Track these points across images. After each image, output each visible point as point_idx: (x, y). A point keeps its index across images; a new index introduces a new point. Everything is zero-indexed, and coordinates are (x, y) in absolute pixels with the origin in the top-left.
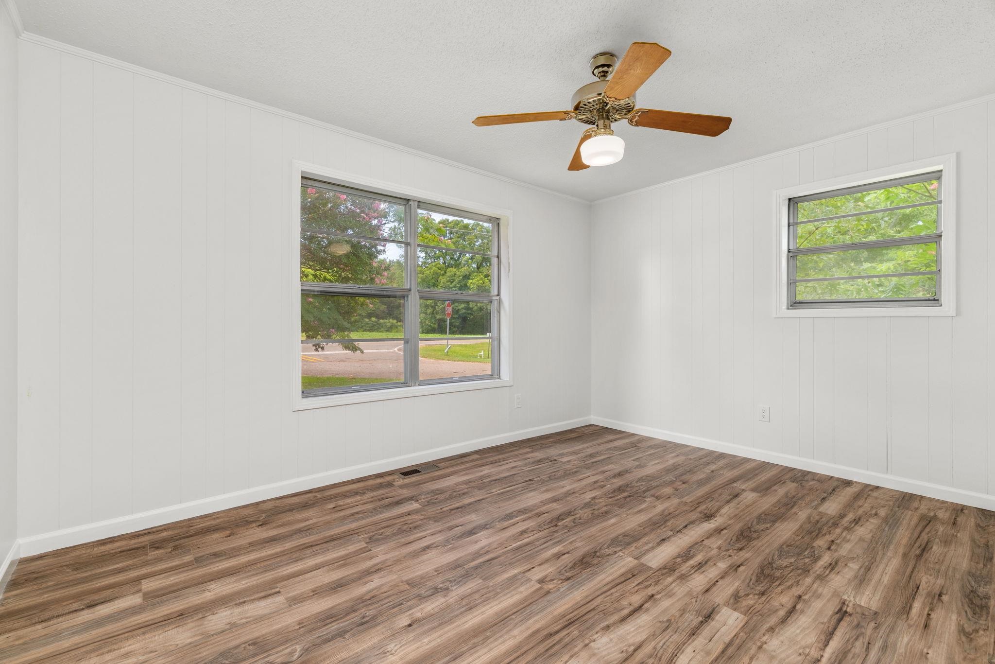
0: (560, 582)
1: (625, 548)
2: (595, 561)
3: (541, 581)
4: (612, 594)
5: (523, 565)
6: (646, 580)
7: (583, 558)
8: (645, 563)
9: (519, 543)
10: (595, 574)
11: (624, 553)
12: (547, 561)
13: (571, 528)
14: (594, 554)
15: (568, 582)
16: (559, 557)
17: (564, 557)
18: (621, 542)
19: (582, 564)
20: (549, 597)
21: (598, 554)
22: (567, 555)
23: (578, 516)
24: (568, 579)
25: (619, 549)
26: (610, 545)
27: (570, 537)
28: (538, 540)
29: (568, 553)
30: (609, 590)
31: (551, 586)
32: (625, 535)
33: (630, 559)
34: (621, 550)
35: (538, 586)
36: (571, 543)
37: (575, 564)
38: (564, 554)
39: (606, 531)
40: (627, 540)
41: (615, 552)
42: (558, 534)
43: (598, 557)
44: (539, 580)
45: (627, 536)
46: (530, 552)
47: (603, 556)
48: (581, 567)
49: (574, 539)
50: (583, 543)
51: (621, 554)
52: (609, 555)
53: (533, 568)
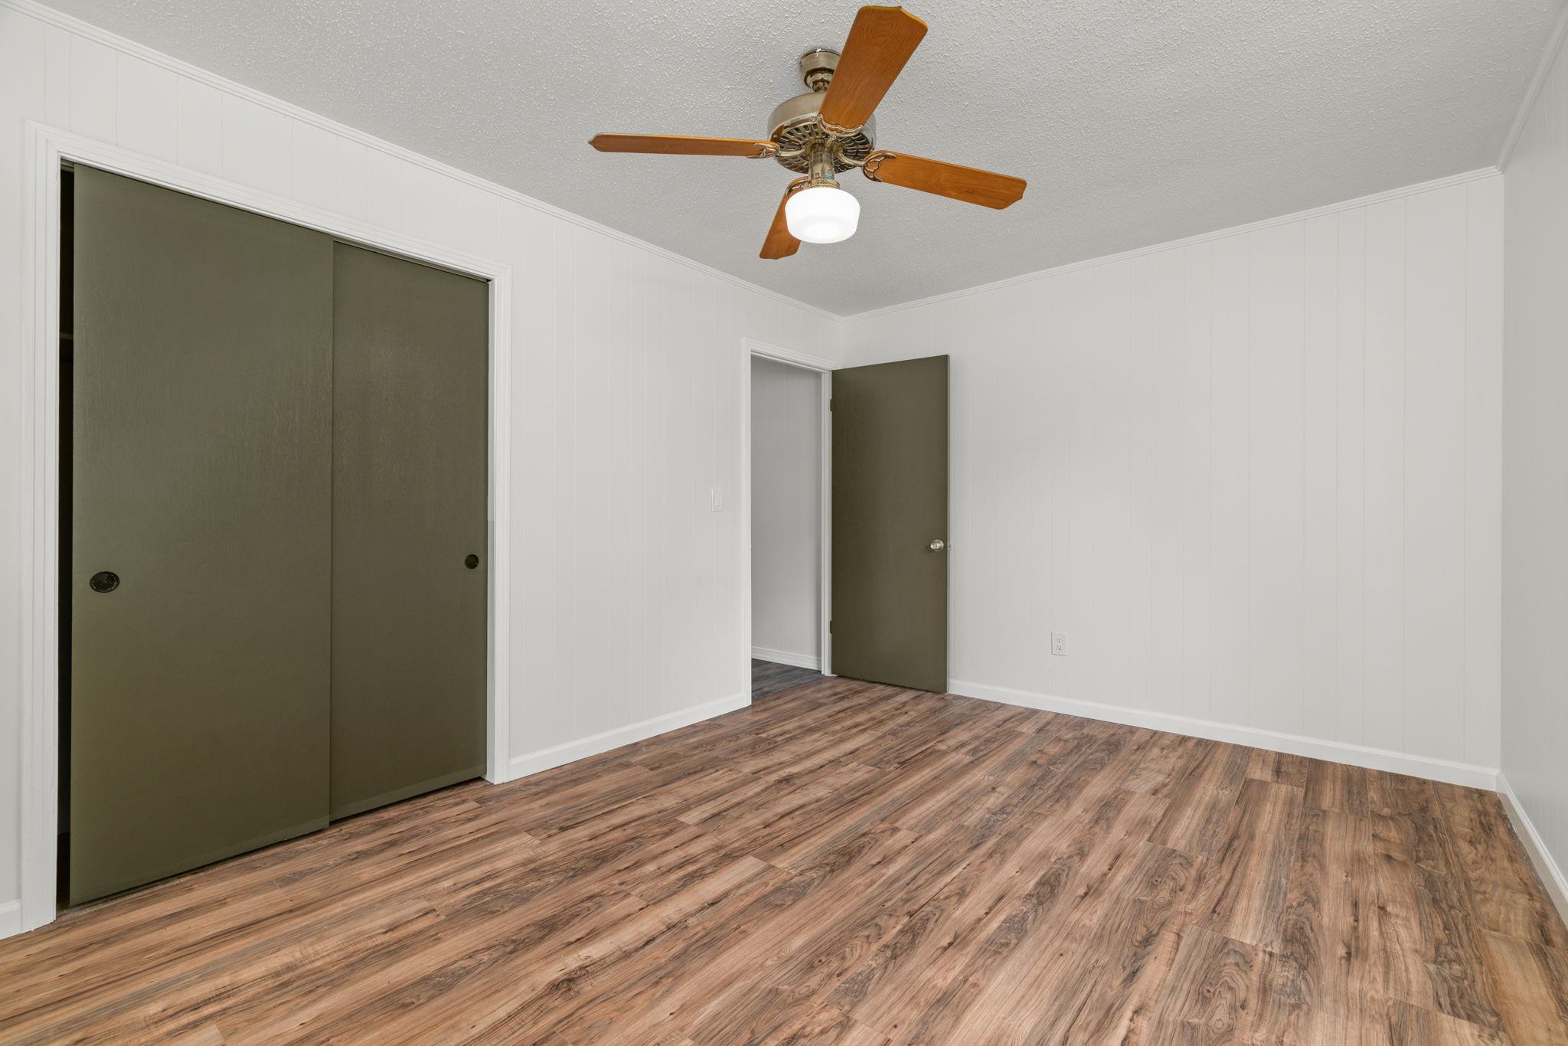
0: (873, 831)
1: (785, 881)
2: (831, 858)
3: (895, 830)
4: (811, 825)
5: (927, 845)
6: (767, 842)
7: (849, 861)
8: (762, 862)
9: (955, 874)
10: (834, 841)
11: (788, 873)
12: (899, 852)
13: (880, 911)
14: (834, 869)
15: (862, 832)
16: (884, 859)
17: (878, 860)
18: (790, 893)
19: (849, 853)
20: (882, 816)
21: (828, 868)
22: (874, 862)
23: (875, 947)
24: (864, 835)
25: (795, 879)
26: (809, 884)
27: (877, 892)
28: (929, 883)
29: (874, 866)
30: (815, 828)
31: (882, 826)
32: (780, 907)
33: (780, 866)
34: (792, 878)
35: (896, 825)
36: (873, 882)
37: (860, 852)
38: (878, 863)
39: (812, 914)
40: (777, 899)
41: (801, 875)
42: (900, 895)
43: (827, 864)
44: (899, 831)
45: (777, 905)
46: (930, 861)
47: (820, 866)
48: (850, 850)
49: (871, 889)
50: (853, 884)
51: (793, 872)
52: (811, 869)
53: (913, 842)
